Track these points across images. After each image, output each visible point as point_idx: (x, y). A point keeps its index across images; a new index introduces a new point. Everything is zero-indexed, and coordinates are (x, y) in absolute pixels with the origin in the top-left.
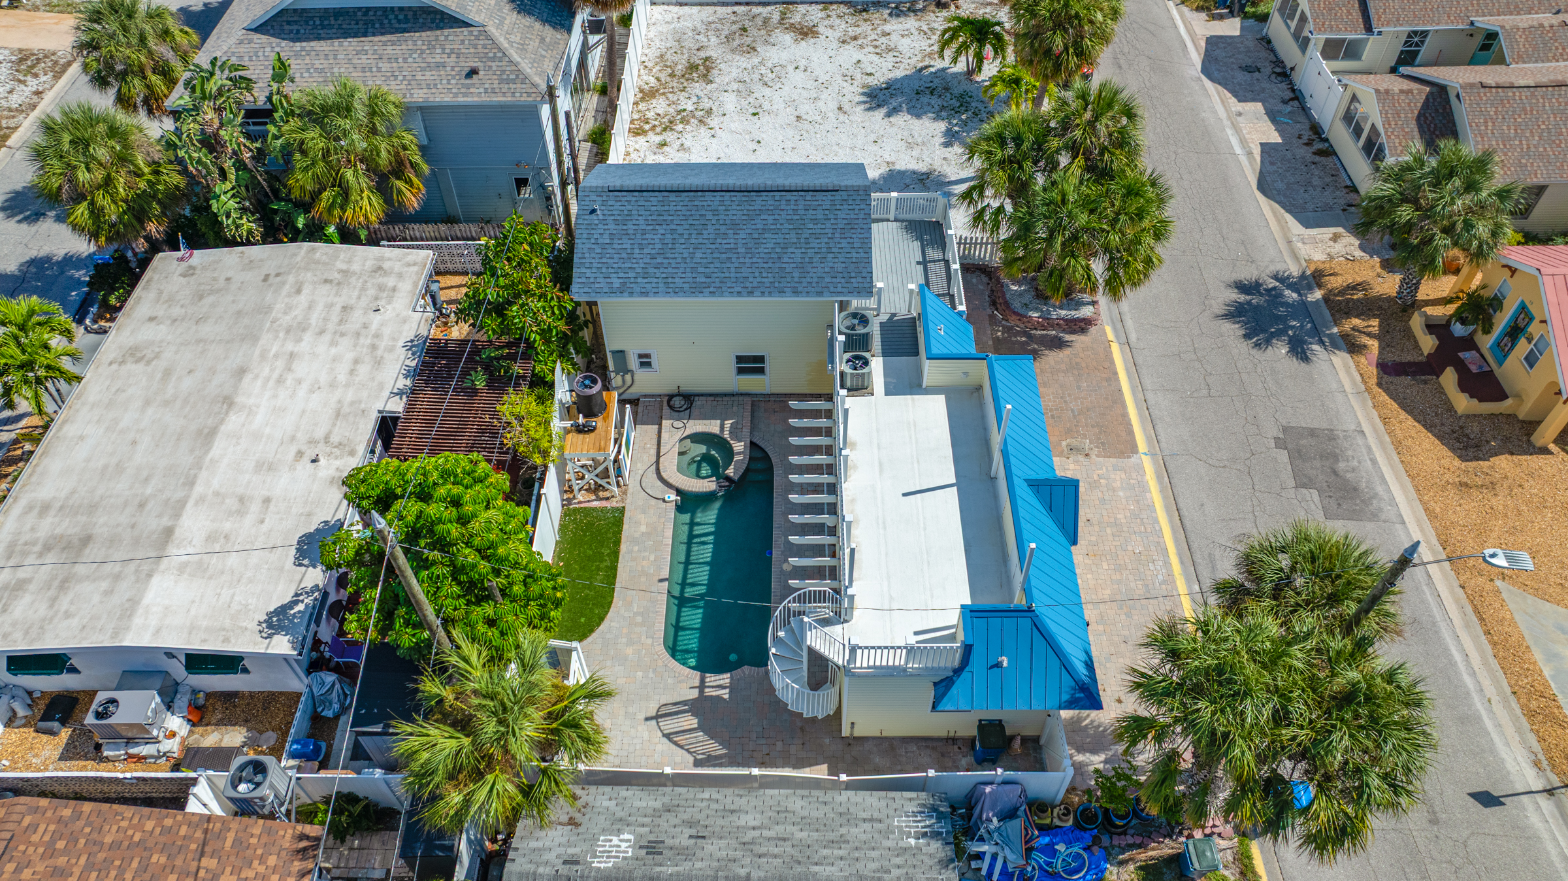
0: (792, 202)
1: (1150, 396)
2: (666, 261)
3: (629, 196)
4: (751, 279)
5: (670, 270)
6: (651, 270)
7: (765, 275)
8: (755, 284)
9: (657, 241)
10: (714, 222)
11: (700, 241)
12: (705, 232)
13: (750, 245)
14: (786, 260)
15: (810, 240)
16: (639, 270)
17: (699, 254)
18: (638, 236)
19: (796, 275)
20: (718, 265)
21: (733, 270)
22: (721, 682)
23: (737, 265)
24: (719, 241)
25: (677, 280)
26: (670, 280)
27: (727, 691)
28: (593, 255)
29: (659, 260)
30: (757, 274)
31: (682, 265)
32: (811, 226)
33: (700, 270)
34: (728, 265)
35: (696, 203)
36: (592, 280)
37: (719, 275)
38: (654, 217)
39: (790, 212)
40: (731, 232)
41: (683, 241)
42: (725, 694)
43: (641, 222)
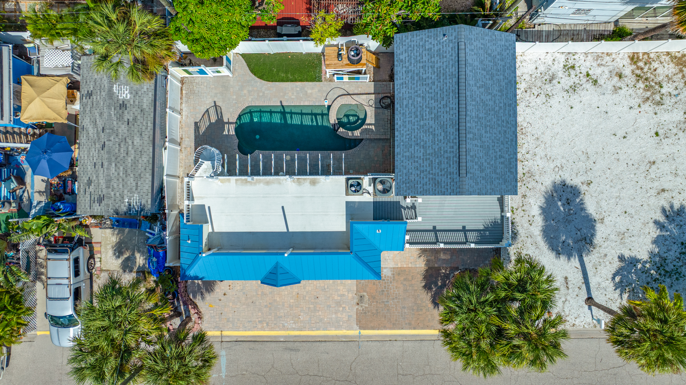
0: (452, 150)
1: (399, 344)
2: (415, 82)
3: (455, 55)
4: (405, 129)
5: (410, 85)
6: (410, 75)
7: (408, 137)
8: (402, 132)
9: (427, 75)
10: (439, 106)
11: (428, 99)
12: (433, 101)
13: (425, 127)
14: (416, 148)
15: (428, 161)
16: (410, 68)
17: (419, 99)
18: (430, 64)
19: (407, 154)
20: (413, 111)
21: (410, 119)
22: (231, 131)
23: (413, 121)
24: (428, 110)
25: (404, 89)
26: (404, 86)
27: (227, 133)
28: (418, 41)
29: (416, 78)
30: (408, 133)
31: (413, 91)
32: (437, 161)
33: (410, 102)
34: (413, 116)
35: (451, 94)
36: (404, 43)
37: (408, 112)
38: (442, 71)
39: (446, 149)
40: (433, 116)
41: (427, 89)
42: (226, 133)
43: (439, 64)
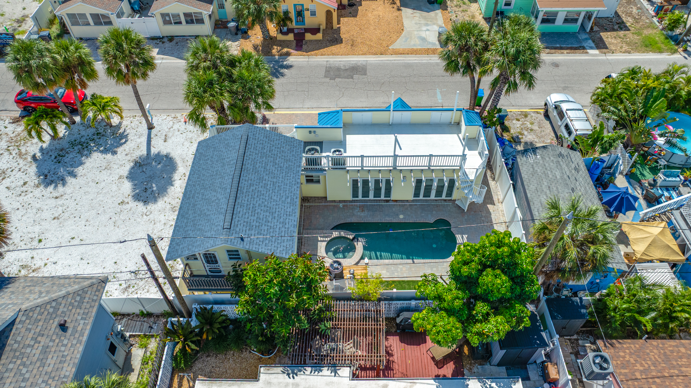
0: (251, 153)
1: (306, 106)
2: (277, 213)
3: (235, 220)
4: (291, 181)
5: (282, 212)
6: (282, 220)
7: (289, 175)
8: (294, 180)
9: (265, 214)
10: (257, 187)
11: (267, 195)
12: (262, 192)
13: (273, 176)
14: (282, 165)
15: (273, 153)
16: (281, 226)
17: (275, 198)
18: (261, 221)
19: (290, 164)
20: (282, 192)
21: (285, 186)
22: (460, 237)
23: (283, 184)
24: (268, 188)
25: (288, 210)
26: (288, 213)
27: (464, 236)
28: (270, 245)
29: (276, 215)
30: (288, 178)
31: (280, 206)
32: (265, 151)
33: (284, 199)
34: (282, 187)
35: (245, 191)
36: (285, 248)
37: (287, 192)
38: (250, 212)
39: (257, 156)
40: (264, 182)
41: (266, 203)
42: (465, 236)
43: (252, 218)
